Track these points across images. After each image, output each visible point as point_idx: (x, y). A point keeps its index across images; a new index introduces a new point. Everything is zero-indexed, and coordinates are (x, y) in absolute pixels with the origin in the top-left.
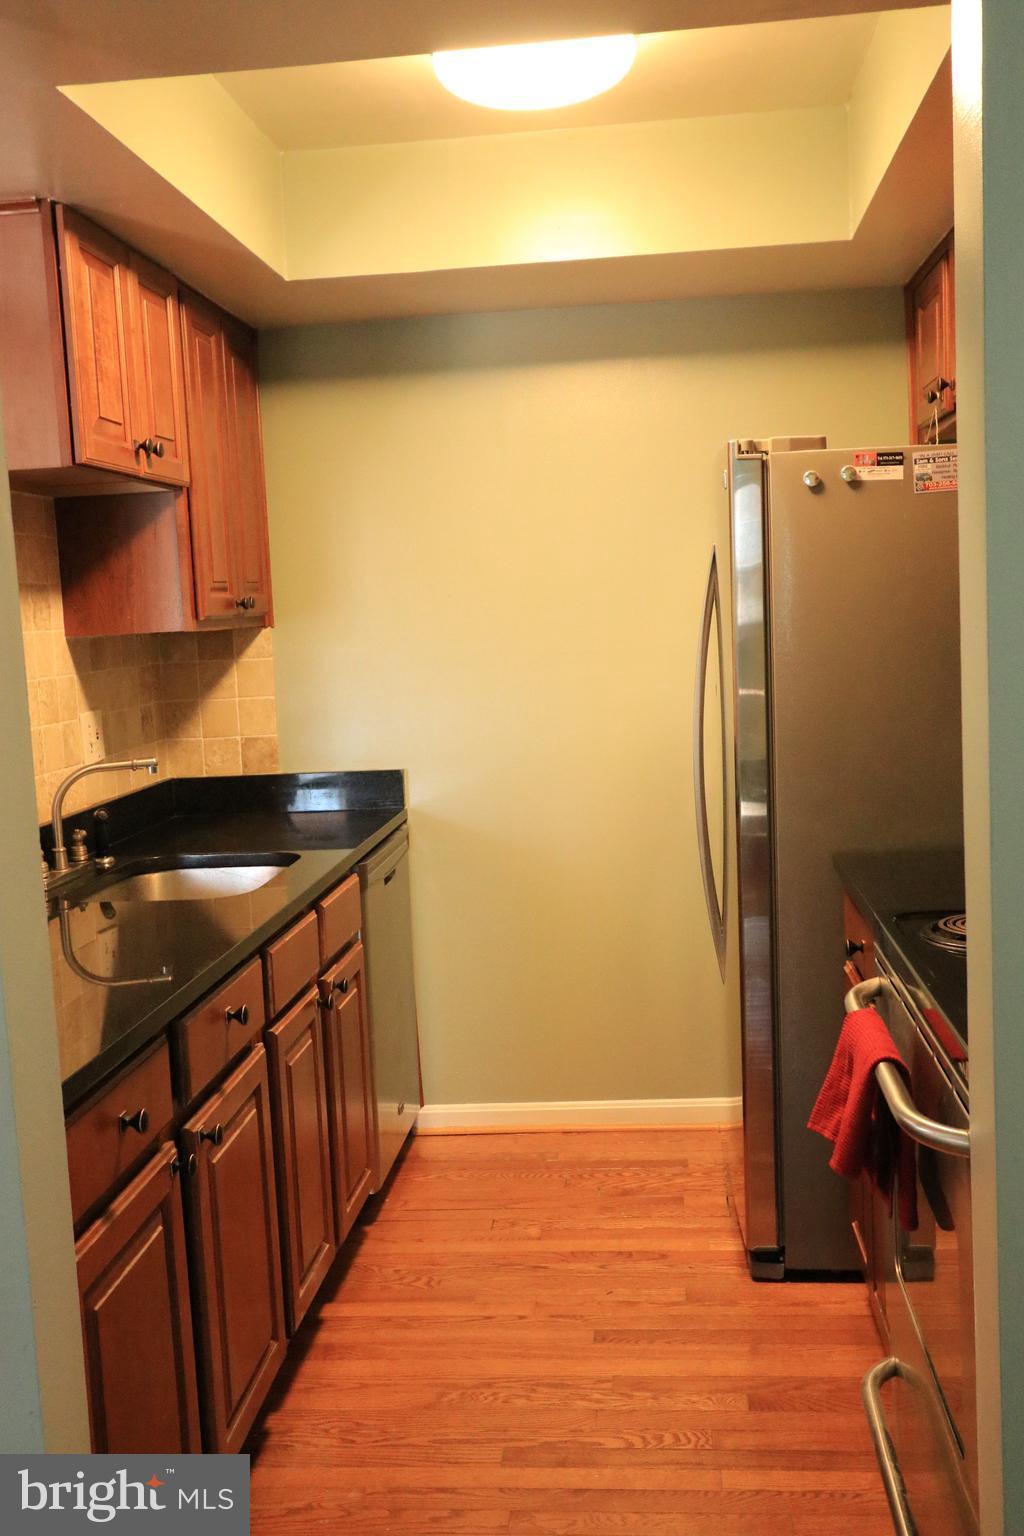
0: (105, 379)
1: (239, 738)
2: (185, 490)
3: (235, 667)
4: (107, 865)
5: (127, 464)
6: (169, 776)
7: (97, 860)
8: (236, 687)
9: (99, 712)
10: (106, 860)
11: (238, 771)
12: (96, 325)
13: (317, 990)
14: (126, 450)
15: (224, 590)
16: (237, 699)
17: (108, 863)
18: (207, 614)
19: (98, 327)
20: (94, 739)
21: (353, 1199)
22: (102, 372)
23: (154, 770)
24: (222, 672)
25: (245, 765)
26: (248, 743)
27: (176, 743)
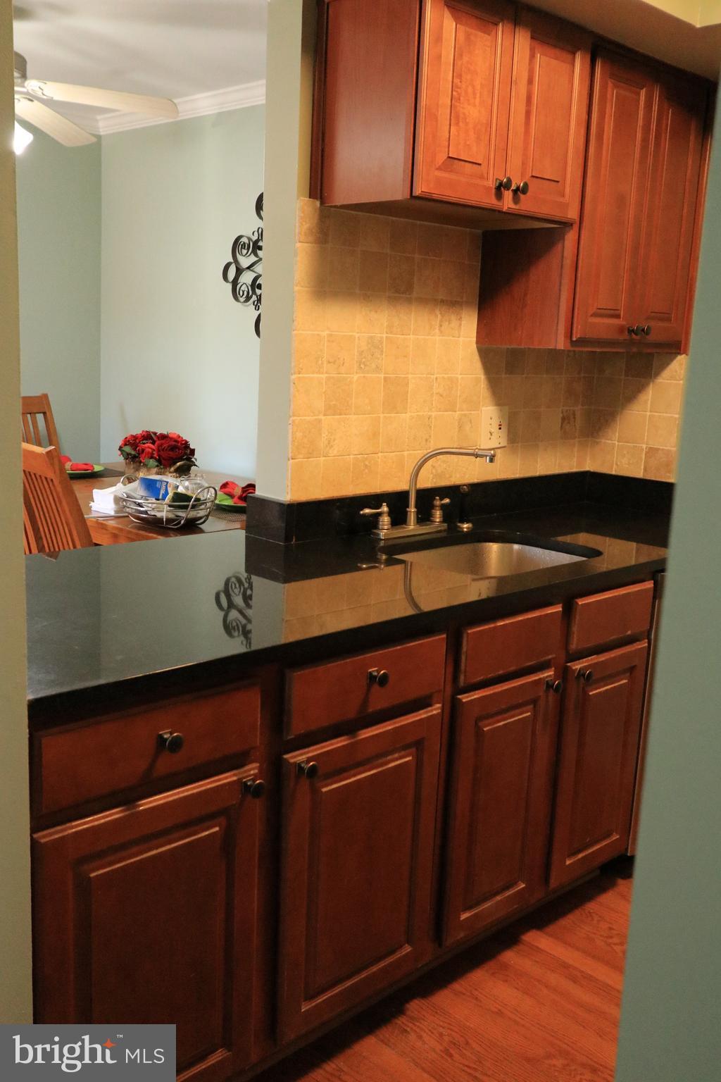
0: (461, 124)
1: (644, 446)
2: (576, 227)
3: (651, 385)
4: (465, 530)
5: (490, 201)
6: (587, 469)
7: (459, 524)
8: (649, 402)
9: (507, 408)
10: (465, 526)
11: (639, 473)
12: (457, 75)
13: (552, 673)
14: (488, 189)
15: (618, 316)
16: (648, 414)
17: (467, 528)
18: (579, 336)
19: (460, 76)
20: (495, 429)
21: (580, 856)
22: (457, 117)
23: (491, 460)
24: (640, 389)
25: (645, 470)
26: (651, 451)
27: (597, 443)
